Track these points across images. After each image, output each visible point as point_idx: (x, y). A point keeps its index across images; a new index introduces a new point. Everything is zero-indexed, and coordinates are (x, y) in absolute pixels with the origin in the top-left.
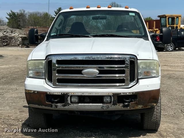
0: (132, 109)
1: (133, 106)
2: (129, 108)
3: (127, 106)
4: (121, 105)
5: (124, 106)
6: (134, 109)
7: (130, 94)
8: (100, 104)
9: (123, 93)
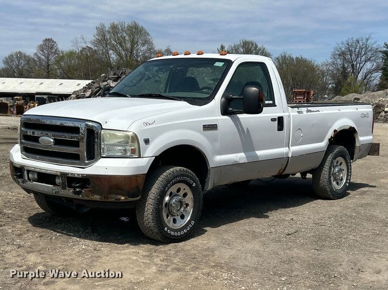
0: (86, 198)
1: (85, 195)
2: (81, 196)
3: (79, 193)
4: (72, 191)
5: (76, 193)
6: (88, 199)
7: (78, 176)
8: (51, 186)
9: (71, 174)
